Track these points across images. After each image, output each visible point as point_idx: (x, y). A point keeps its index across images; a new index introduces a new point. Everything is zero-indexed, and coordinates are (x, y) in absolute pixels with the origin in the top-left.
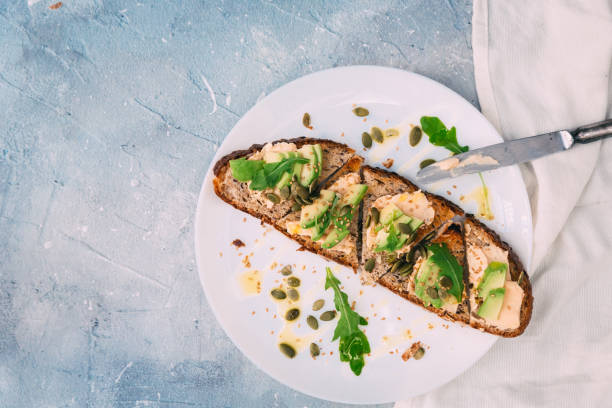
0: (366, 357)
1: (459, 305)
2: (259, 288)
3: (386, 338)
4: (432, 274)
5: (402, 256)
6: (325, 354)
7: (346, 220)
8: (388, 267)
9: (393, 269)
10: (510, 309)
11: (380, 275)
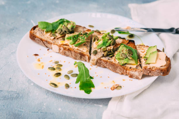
0: (92, 89)
1: (137, 66)
2: (43, 67)
3: (102, 83)
4: (124, 50)
5: (109, 50)
6: (72, 88)
7: (85, 37)
8: (103, 53)
9: (105, 54)
10: (160, 60)
11: (100, 57)
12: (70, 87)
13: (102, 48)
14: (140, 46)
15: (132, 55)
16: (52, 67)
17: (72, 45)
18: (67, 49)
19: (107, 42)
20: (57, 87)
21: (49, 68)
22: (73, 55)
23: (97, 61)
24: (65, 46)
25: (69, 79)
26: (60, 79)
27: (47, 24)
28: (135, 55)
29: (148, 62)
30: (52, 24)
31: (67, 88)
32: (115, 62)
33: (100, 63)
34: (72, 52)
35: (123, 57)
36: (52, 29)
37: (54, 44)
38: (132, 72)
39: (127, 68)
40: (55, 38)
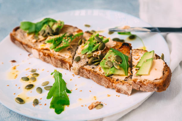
0: (66, 107)
1: (126, 78)
2: (16, 77)
3: (80, 99)
4: (111, 56)
5: (96, 56)
6: (41, 104)
7: (69, 39)
8: (87, 60)
9: (90, 61)
10: (156, 70)
11: (82, 65)
12: (39, 103)
13: (87, 54)
14: (137, 51)
15: (121, 63)
16: (26, 76)
17: (52, 49)
18: (47, 54)
19: (94, 46)
20: (23, 103)
21: (22, 78)
22: (53, 62)
23: (79, 70)
24: (45, 51)
25: (41, 93)
26: (31, 92)
27: (30, 24)
28: (125, 63)
29: (140, 72)
30: (36, 25)
31: (36, 105)
32: (100, 72)
33: (83, 73)
34: (52, 58)
35: (109, 66)
36: (35, 30)
37: (34, 48)
38: (119, 86)
39: (113, 80)
40: (37, 41)
